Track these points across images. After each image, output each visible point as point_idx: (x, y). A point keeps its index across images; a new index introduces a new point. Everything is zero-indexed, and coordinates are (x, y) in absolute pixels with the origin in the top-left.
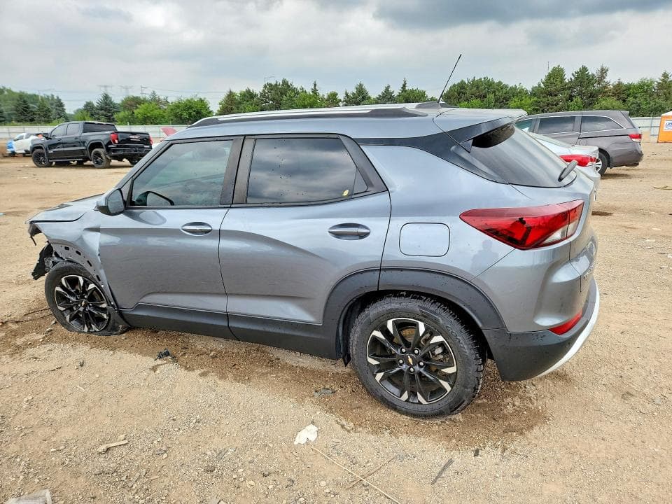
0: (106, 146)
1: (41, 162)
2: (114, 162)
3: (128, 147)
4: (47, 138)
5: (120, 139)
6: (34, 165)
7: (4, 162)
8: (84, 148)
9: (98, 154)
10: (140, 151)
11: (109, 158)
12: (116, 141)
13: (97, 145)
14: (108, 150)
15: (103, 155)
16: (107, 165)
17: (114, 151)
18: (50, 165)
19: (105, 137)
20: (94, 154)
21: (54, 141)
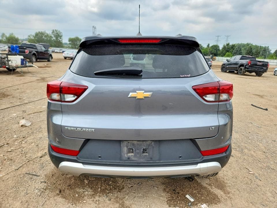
0: (245, 66)
1: (223, 70)
2: (247, 73)
3: (255, 67)
4: (228, 61)
5: (252, 64)
6: (221, 71)
7: (215, 69)
8: (237, 66)
9: (241, 69)
10: (260, 70)
11: (244, 71)
12: (250, 64)
13: (242, 65)
14: (245, 68)
15: (243, 70)
16: (243, 74)
17: (247, 68)
18: (226, 72)
19: (246, 62)
20: (240, 69)
21: (229, 63)
